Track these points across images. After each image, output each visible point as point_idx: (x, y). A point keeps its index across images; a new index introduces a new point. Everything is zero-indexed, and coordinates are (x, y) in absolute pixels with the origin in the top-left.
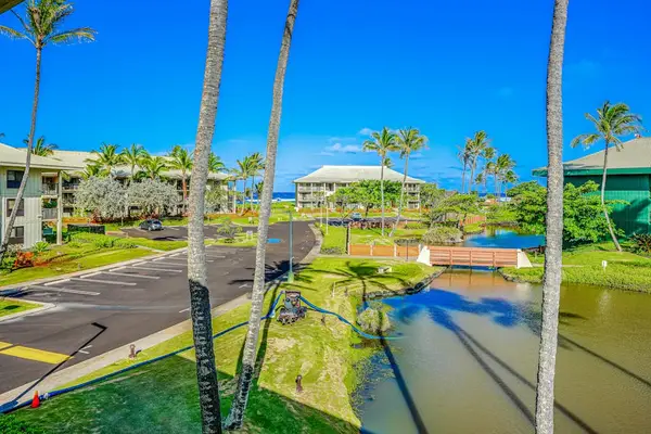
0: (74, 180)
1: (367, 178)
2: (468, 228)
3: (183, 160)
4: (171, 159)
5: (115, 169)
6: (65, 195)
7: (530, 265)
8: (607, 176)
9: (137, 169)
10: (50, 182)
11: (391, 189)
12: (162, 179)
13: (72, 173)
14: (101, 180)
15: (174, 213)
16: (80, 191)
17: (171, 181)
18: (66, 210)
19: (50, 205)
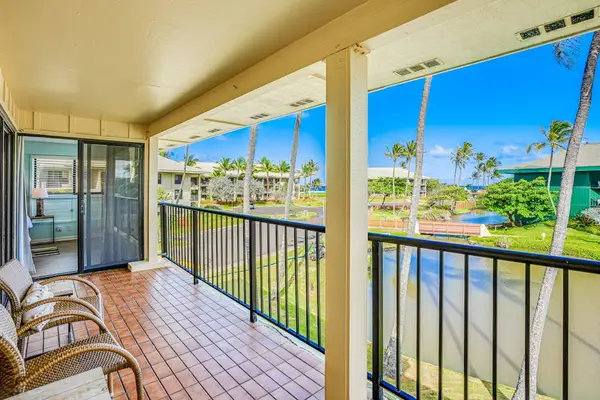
0: (207, 179)
1: (384, 176)
2: (458, 210)
3: (267, 165)
4: (260, 165)
5: (228, 173)
6: (203, 188)
7: (490, 235)
8: (553, 173)
9: (241, 172)
10: (194, 180)
11: (400, 183)
12: (255, 178)
13: (207, 175)
14: (221, 179)
15: (262, 199)
16: (210, 185)
17: (260, 180)
18: (203, 196)
19: (194, 193)
